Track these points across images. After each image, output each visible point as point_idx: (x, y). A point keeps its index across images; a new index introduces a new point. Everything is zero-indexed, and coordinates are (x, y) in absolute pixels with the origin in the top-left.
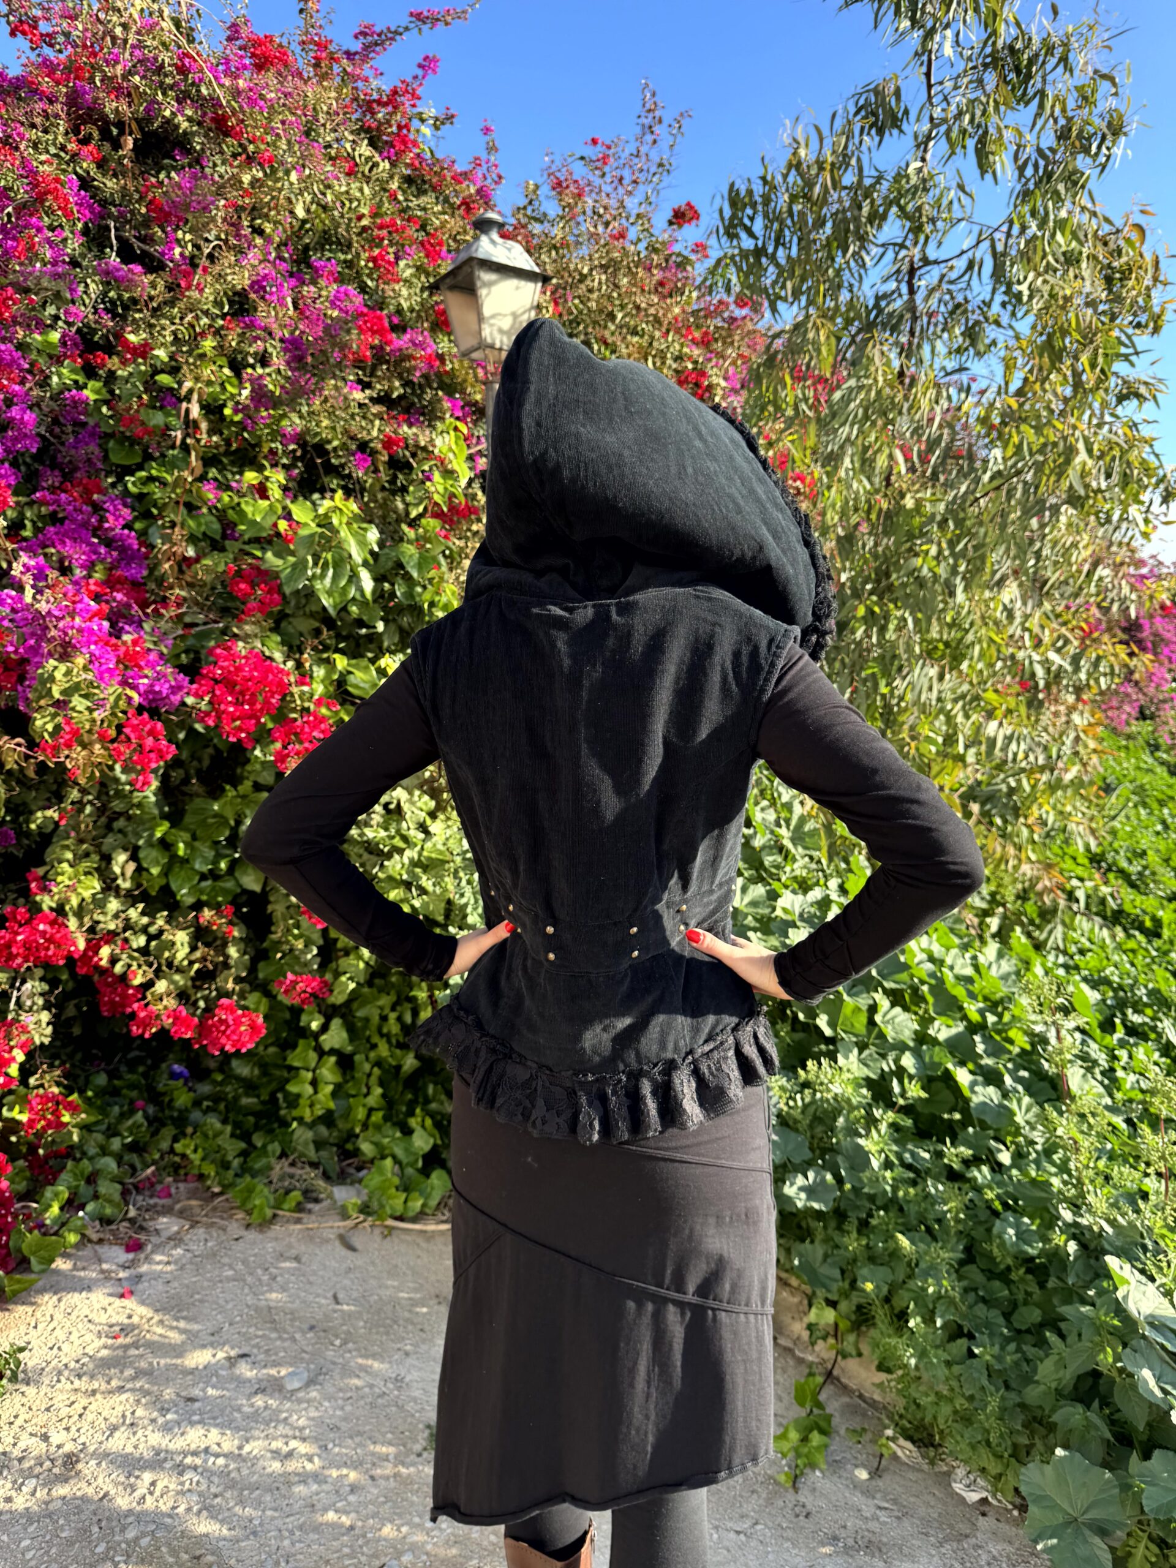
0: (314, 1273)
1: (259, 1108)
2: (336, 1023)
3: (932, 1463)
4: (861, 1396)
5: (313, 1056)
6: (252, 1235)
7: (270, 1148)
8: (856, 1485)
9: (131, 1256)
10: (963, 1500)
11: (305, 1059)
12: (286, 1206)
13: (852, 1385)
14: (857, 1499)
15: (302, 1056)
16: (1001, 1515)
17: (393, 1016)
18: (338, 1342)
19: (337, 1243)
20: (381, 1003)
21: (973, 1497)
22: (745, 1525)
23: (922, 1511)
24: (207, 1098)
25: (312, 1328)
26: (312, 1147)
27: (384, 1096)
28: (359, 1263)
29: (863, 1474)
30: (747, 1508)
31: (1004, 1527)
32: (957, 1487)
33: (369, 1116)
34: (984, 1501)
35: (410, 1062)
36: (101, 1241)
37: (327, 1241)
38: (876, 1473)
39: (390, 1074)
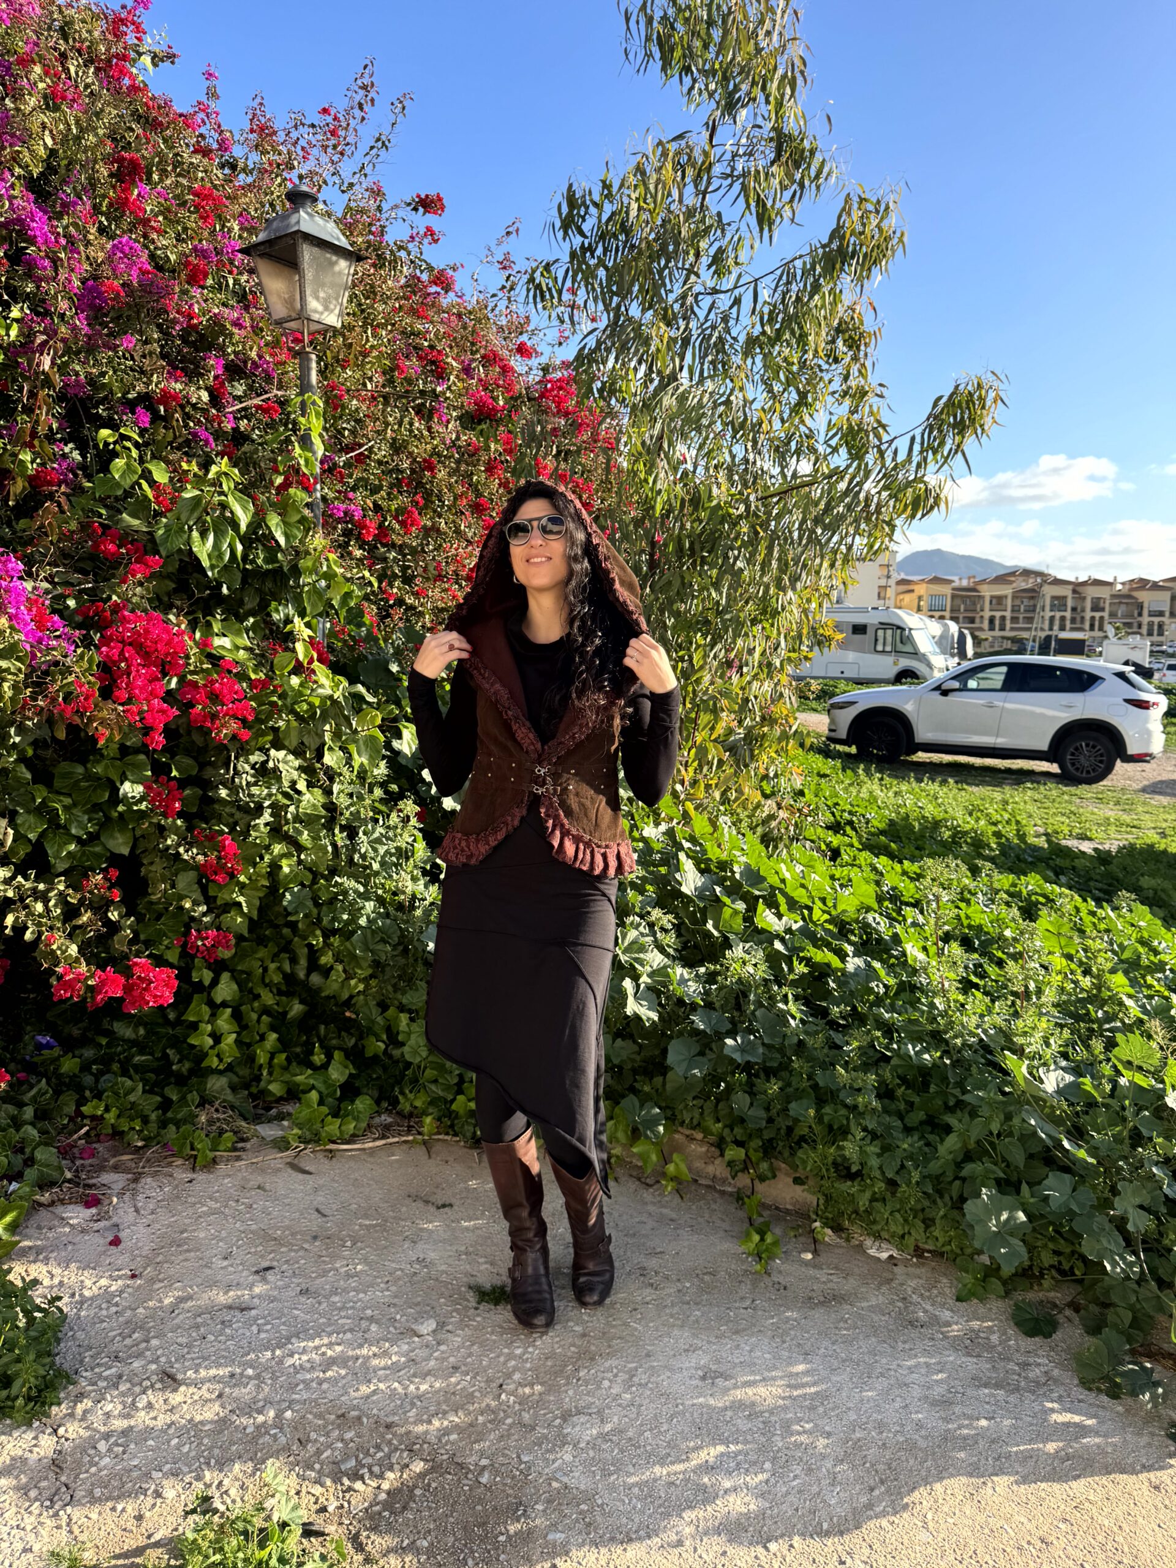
0: (286, 1196)
1: (155, 1064)
2: (225, 976)
3: (848, 1240)
4: (777, 1208)
5: (206, 1010)
6: (201, 1177)
7: (189, 1097)
8: (806, 1263)
9: (94, 1210)
10: (879, 1259)
11: (199, 1013)
12: (222, 1147)
13: (768, 1202)
14: (812, 1272)
15: (198, 1010)
16: (906, 1263)
17: (272, 966)
18: (349, 1244)
19: (289, 1170)
20: (259, 955)
21: (884, 1256)
22: (748, 1303)
23: (856, 1270)
24: (94, 1062)
25: (315, 1238)
26: (228, 1091)
27: (279, 1040)
28: (321, 1182)
29: (809, 1256)
30: (741, 1294)
31: (911, 1270)
32: (872, 1252)
33: (272, 1058)
34: (891, 1257)
35: (297, 1008)
36: (52, 1203)
37: (279, 1170)
38: (815, 1252)
39: (279, 1021)
